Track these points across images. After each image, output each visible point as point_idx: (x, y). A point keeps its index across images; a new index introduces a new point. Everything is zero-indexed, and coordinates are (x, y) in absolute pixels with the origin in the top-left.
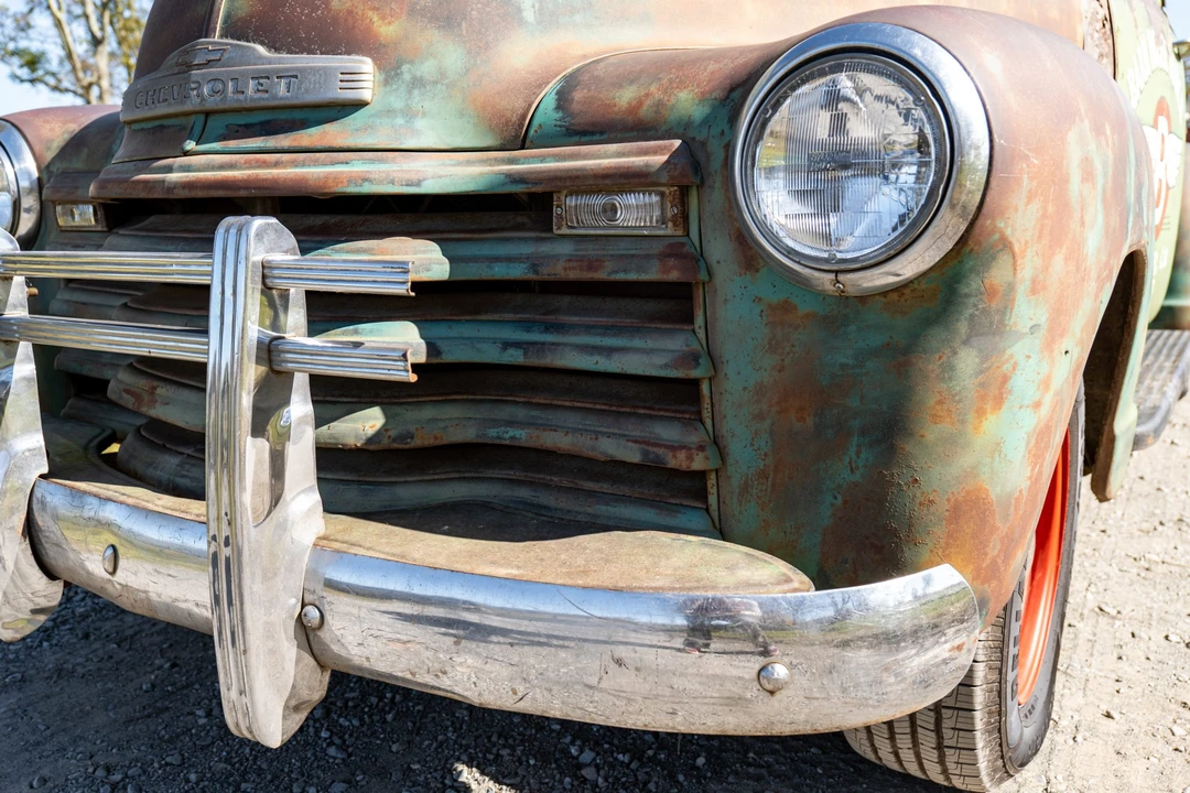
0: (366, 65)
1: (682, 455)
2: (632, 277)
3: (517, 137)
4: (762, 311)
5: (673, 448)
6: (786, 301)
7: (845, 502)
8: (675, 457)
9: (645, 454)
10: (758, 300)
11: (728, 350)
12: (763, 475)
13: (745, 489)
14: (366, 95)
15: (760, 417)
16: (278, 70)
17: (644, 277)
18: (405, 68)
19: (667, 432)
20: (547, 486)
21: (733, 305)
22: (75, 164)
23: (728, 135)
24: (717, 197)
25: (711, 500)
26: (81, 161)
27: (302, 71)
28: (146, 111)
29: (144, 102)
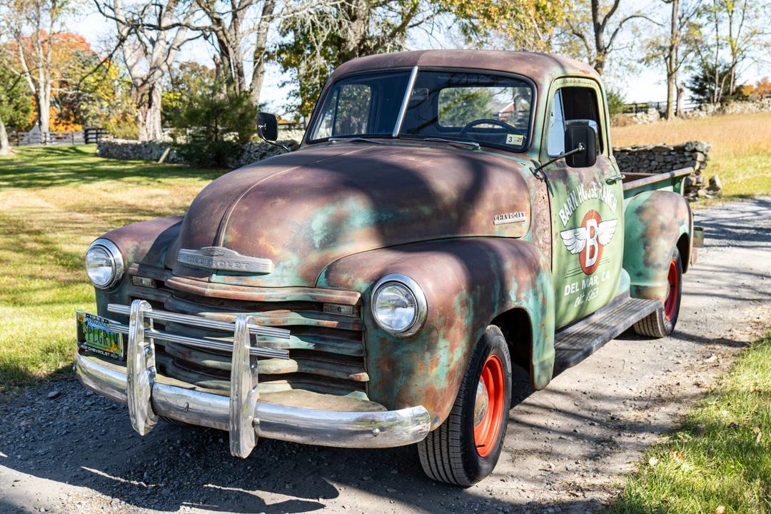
0: (269, 262)
2: (345, 328)
3: (314, 284)
4: (379, 340)
5: (356, 375)
6: (385, 338)
7: (399, 390)
9: (348, 376)
10: (378, 337)
11: (370, 349)
12: (380, 383)
14: (269, 271)
15: (379, 367)
17: (348, 329)
18: (281, 263)
19: (355, 371)
21: (372, 338)
22: (141, 261)
23: (370, 294)
24: (368, 309)
25: (367, 390)
26: (144, 260)
27: (251, 263)
28: (193, 264)
29: (192, 260)
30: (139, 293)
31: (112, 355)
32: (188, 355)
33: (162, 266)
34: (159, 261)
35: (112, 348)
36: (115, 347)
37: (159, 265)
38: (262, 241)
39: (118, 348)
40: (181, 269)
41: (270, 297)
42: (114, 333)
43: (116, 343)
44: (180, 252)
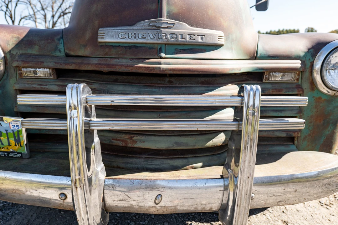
2: (291, 93)
3: (254, 56)
4: (314, 99)
5: (294, 132)
6: (320, 97)
7: (326, 138)
8: (295, 134)
9: (287, 134)
10: (314, 97)
12: (310, 135)
13: (305, 138)
14: (224, 43)
15: (311, 122)
16: (197, 33)
17: (294, 93)
18: (230, 36)
22: (30, 51)
23: (312, 60)
24: (307, 74)
25: (296, 142)
26: (34, 51)
27: (207, 34)
28: (129, 41)
29: (127, 37)
30: (34, 86)
31: (11, 155)
32: (129, 141)
33: (63, 54)
34: (56, 49)
35: (10, 147)
36: (16, 145)
37: (58, 54)
38: (210, 12)
39: (21, 146)
40: (107, 50)
41: (233, 69)
42: (13, 131)
43: (18, 141)
44: (101, 31)
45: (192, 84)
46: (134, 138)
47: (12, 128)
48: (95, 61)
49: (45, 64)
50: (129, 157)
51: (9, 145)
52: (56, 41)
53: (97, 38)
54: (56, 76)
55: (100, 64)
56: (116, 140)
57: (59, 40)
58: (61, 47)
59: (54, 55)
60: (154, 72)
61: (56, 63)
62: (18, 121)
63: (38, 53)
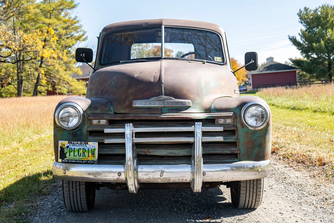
0: (190, 101)
1: (236, 151)
2: (229, 129)
3: (209, 111)
4: (245, 133)
5: (235, 151)
6: (248, 131)
7: (256, 155)
9: (231, 152)
10: (244, 131)
11: (240, 138)
12: (245, 153)
13: (243, 155)
14: (191, 105)
15: (245, 146)
16: (178, 102)
17: (231, 129)
18: (195, 102)
19: (233, 149)
20: (214, 159)
21: (241, 132)
22: (96, 112)
23: (240, 112)
24: (238, 119)
25: (238, 157)
26: (98, 111)
28: (147, 106)
29: (146, 104)
30: (98, 128)
31: (89, 162)
32: (147, 152)
33: (113, 113)
34: (109, 110)
35: (89, 158)
36: (92, 157)
37: (110, 112)
38: (184, 92)
39: (94, 157)
40: (137, 110)
41: (195, 117)
42: (92, 149)
43: (93, 154)
44: (134, 102)
45: (176, 124)
46: (150, 151)
47: (91, 148)
48: (132, 115)
49: (105, 118)
50: (147, 161)
51: (89, 156)
52: (109, 106)
53: (132, 105)
54: (109, 123)
55: (134, 116)
56: (141, 152)
57: (110, 105)
58: (112, 109)
59: (108, 113)
60: (159, 119)
61: (110, 117)
62: (95, 144)
63: (100, 113)
